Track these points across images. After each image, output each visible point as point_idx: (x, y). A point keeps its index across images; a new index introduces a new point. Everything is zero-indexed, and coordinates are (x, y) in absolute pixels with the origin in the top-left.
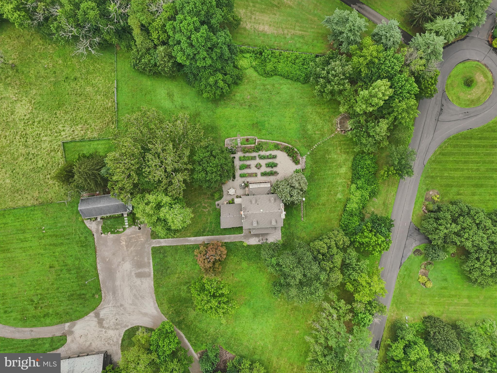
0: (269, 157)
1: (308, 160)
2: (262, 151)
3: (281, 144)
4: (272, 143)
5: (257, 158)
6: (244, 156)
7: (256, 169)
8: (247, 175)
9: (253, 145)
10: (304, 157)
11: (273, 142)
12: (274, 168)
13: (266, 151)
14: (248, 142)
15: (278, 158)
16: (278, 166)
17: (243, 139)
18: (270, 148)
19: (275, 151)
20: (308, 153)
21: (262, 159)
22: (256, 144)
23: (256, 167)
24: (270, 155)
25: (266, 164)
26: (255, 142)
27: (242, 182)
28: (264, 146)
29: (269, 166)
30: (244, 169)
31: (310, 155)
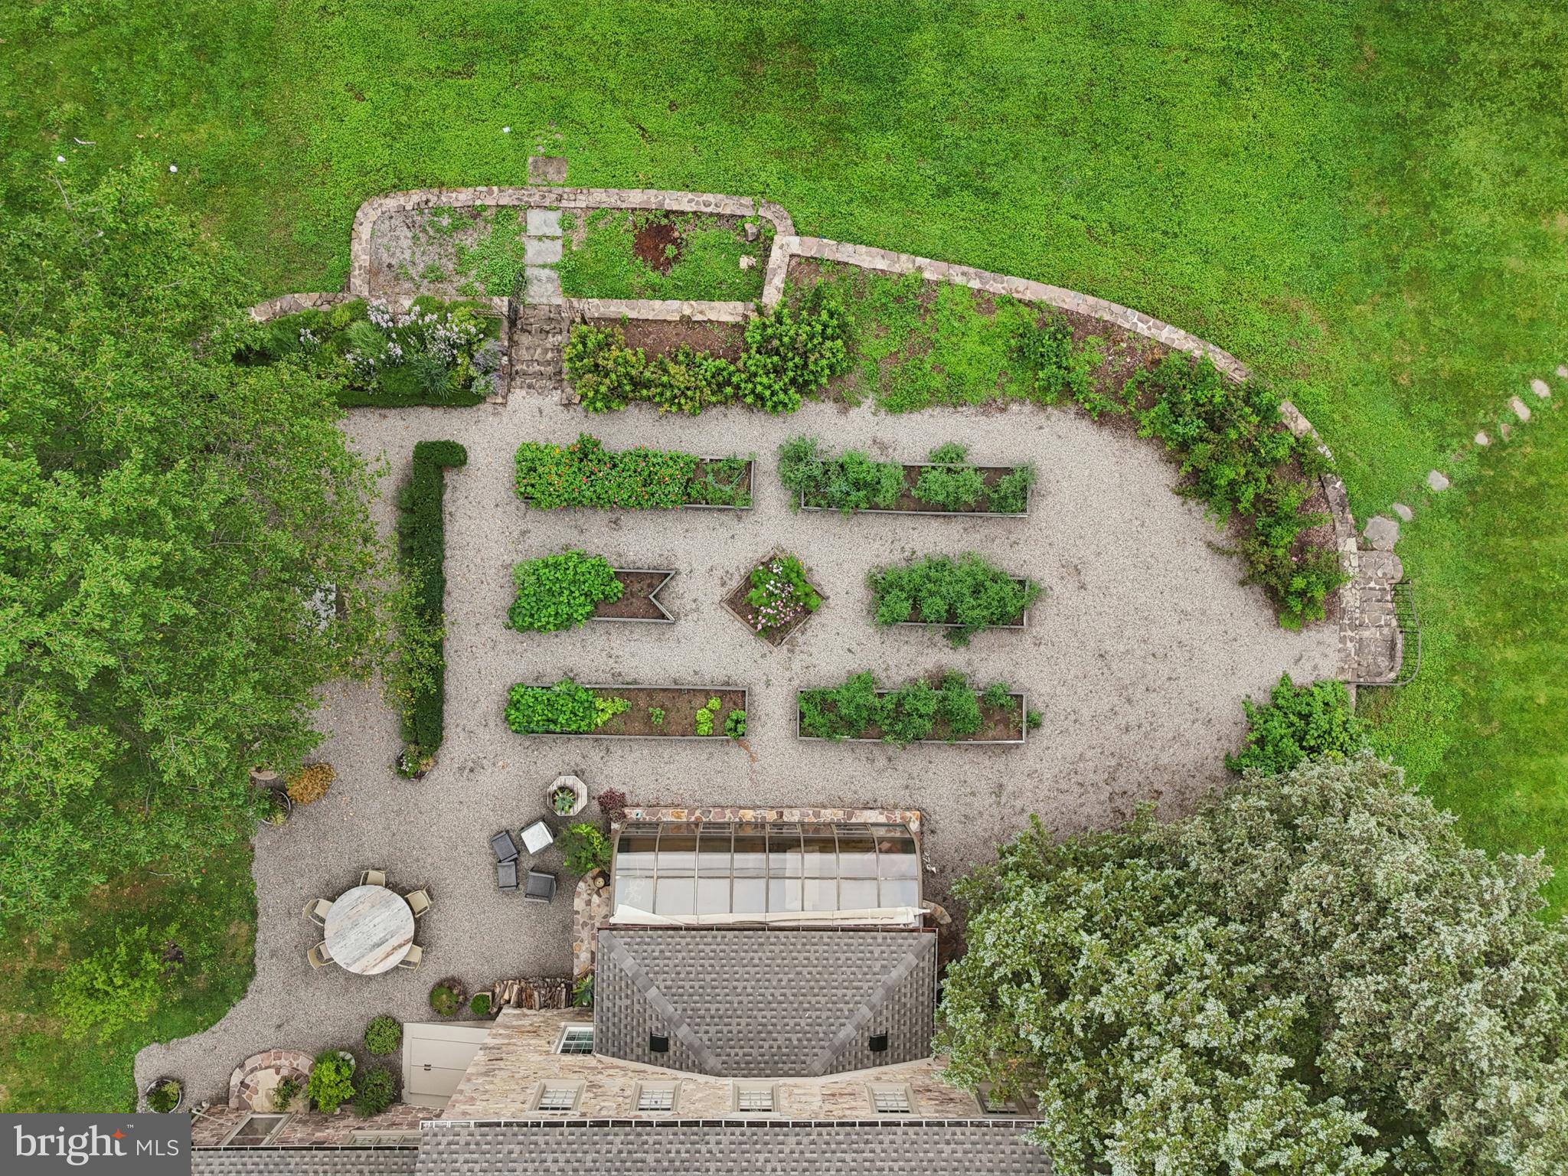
0: (936, 483)
1: (1432, 574)
2: (845, 403)
3: (1108, 331)
4: (984, 302)
5: (770, 494)
6: (585, 451)
7: (735, 629)
8: (608, 709)
9: (726, 312)
10: (1386, 531)
11: (998, 286)
12: (982, 640)
13: (894, 409)
14: (662, 265)
15: (1042, 512)
16: (1046, 621)
17: (596, 215)
18: (955, 363)
19: (1021, 415)
20: (1438, 482)
21: (833, 505)
22: (772, 296)
23: (741, 603)
24: (950, 458)
25: (881, 586)
26: (759, 274)
27: (529, 806)
28: (873, 345)
29: (916, 617)
30: (566, 624)
31: (1455, 512)
